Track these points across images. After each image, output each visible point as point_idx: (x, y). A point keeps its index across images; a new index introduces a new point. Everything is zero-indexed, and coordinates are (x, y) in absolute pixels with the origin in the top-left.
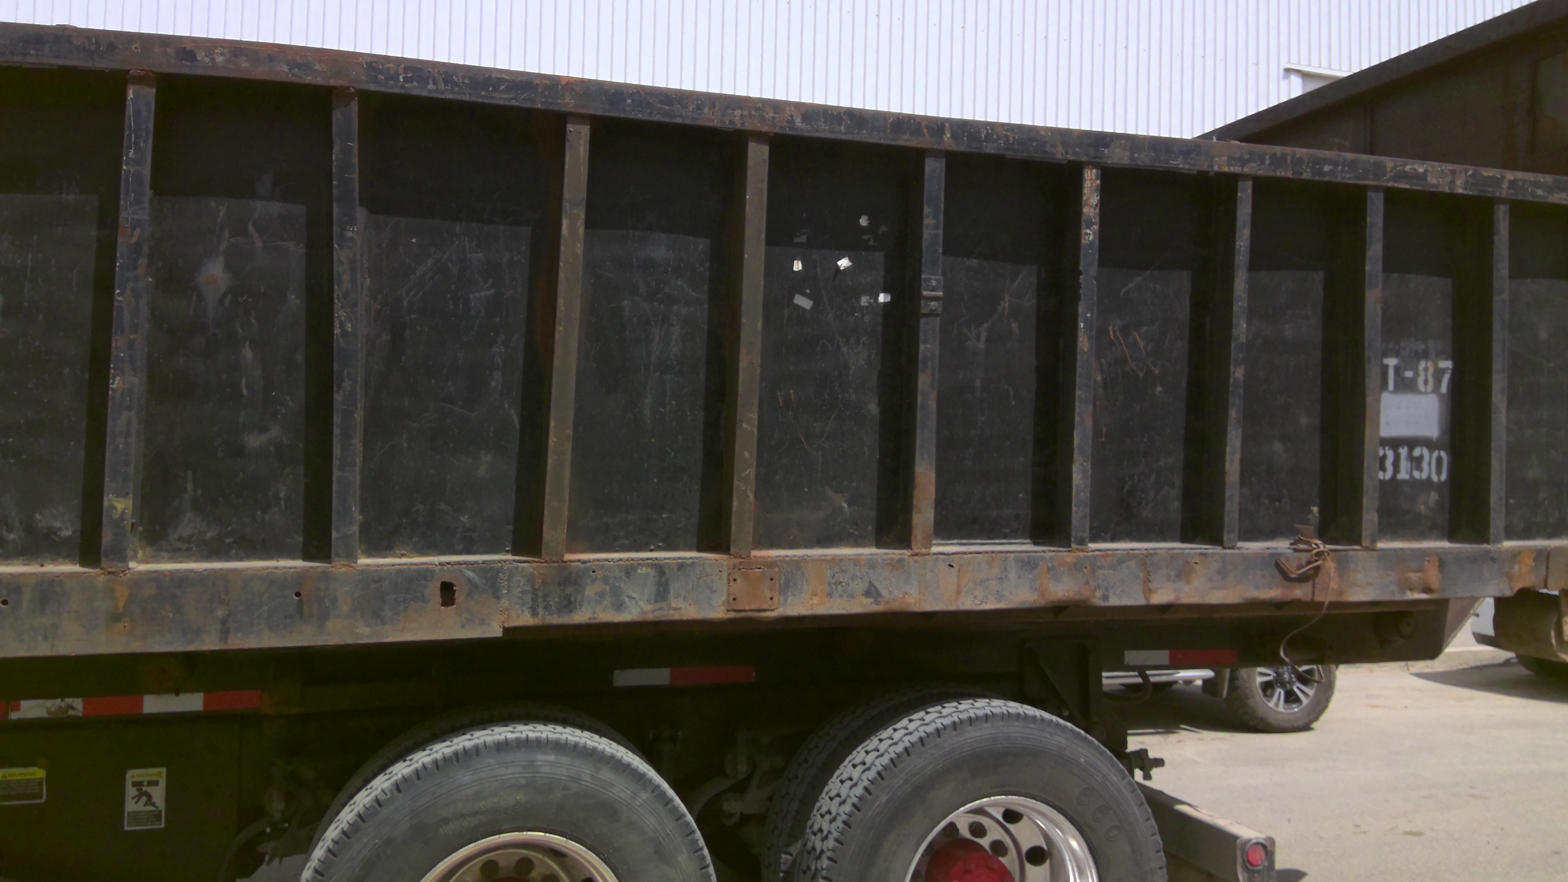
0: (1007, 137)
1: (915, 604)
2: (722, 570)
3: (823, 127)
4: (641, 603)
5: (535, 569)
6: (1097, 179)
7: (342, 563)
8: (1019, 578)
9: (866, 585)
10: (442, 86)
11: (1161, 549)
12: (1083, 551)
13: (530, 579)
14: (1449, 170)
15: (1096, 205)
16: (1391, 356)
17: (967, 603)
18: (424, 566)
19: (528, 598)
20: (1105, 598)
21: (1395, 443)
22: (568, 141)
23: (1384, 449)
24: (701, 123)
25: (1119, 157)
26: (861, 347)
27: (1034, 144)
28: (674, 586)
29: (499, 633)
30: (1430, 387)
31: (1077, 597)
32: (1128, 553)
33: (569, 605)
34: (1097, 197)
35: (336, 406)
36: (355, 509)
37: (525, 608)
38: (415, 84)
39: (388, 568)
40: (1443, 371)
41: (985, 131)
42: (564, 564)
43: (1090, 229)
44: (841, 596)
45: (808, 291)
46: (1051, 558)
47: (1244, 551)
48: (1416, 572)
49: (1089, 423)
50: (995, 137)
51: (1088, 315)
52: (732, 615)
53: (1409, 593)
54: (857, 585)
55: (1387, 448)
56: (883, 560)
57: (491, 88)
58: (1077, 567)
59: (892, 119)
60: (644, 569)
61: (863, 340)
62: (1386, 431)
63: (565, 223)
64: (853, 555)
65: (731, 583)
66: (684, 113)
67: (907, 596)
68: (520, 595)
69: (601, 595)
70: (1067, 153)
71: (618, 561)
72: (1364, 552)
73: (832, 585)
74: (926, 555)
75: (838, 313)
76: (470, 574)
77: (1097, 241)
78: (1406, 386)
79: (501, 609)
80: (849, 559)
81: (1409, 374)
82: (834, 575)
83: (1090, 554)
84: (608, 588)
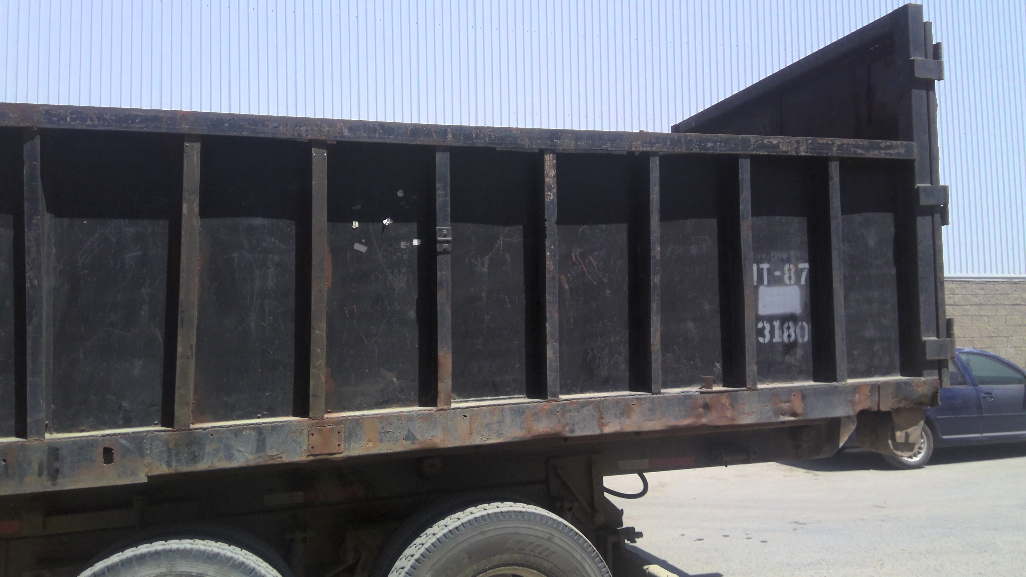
0: (490, 135)
1: (441, 444)
2: (303, 429)
3: (363, 135)
4: (246, 454)
5: (169, 435)
6: (554, 160)
7: (34, 438)
8: (512, 421)
9: (406, 432)
10: (96, 122)
11: (610, 397)
12: (556, 401)
13: (166, 443)
14: (795, 141)
15: (554, 176)
16: (765, 262)
17: (477, 440)
18: (91, 438)
19: (165, 455)
20: (572, 431)
21: (770, 319)
22: (185, 152)
23: (763, 323)
24: (278, 136)
25: (568, 145)
26: (401, 276)
27: (509, 139)
28: (270, 441)
29: (145, 480)
30: (793, 281)
31: (553, 432)
32: (587, 400)
33: (194, 458)
34: (554, 171)
35: (28, 333)
36: (43, 404)
37: (163, 463)
38: (78, 122)
39: (66, 440)
40: (802, 270)
41: (475, 133)
42: (190, 431)
43: (551, 192)
44: (389, 441)
45: (364, 241)
46: (534, 406)
47: (665, 395)
48: (785, 403)
49: (557, 316)
50: (482, 136)
51: (552, 247)
52: (311, 458)
53: (781, 416)
54: (399, 432)
55: (765, 322)
56: (417, 415)
57: (130, 122)
58: (551, 413)
59: (411, 127)
60: (248, 431)
61: (403, 270)
62: (762, 311)
63: (185, 206)
64: (397, 413)
65: (310, 437)
66: (266, 131)
67: (434, 438)
68: (159, 454)
69: (217, 450)
70: (532, 145)
71: (229, 427)
72: (749, 392)
73: (382, 434)
74: (447, 410)
75: (385, 254)
76: (123, 442)
77: (556, 199)
78: (775, 281)
79: (145, 464)
80: (394, 416)
81: (777, 273)
82: (383, 427)
83: (561, 402)
84: (222, 446)
